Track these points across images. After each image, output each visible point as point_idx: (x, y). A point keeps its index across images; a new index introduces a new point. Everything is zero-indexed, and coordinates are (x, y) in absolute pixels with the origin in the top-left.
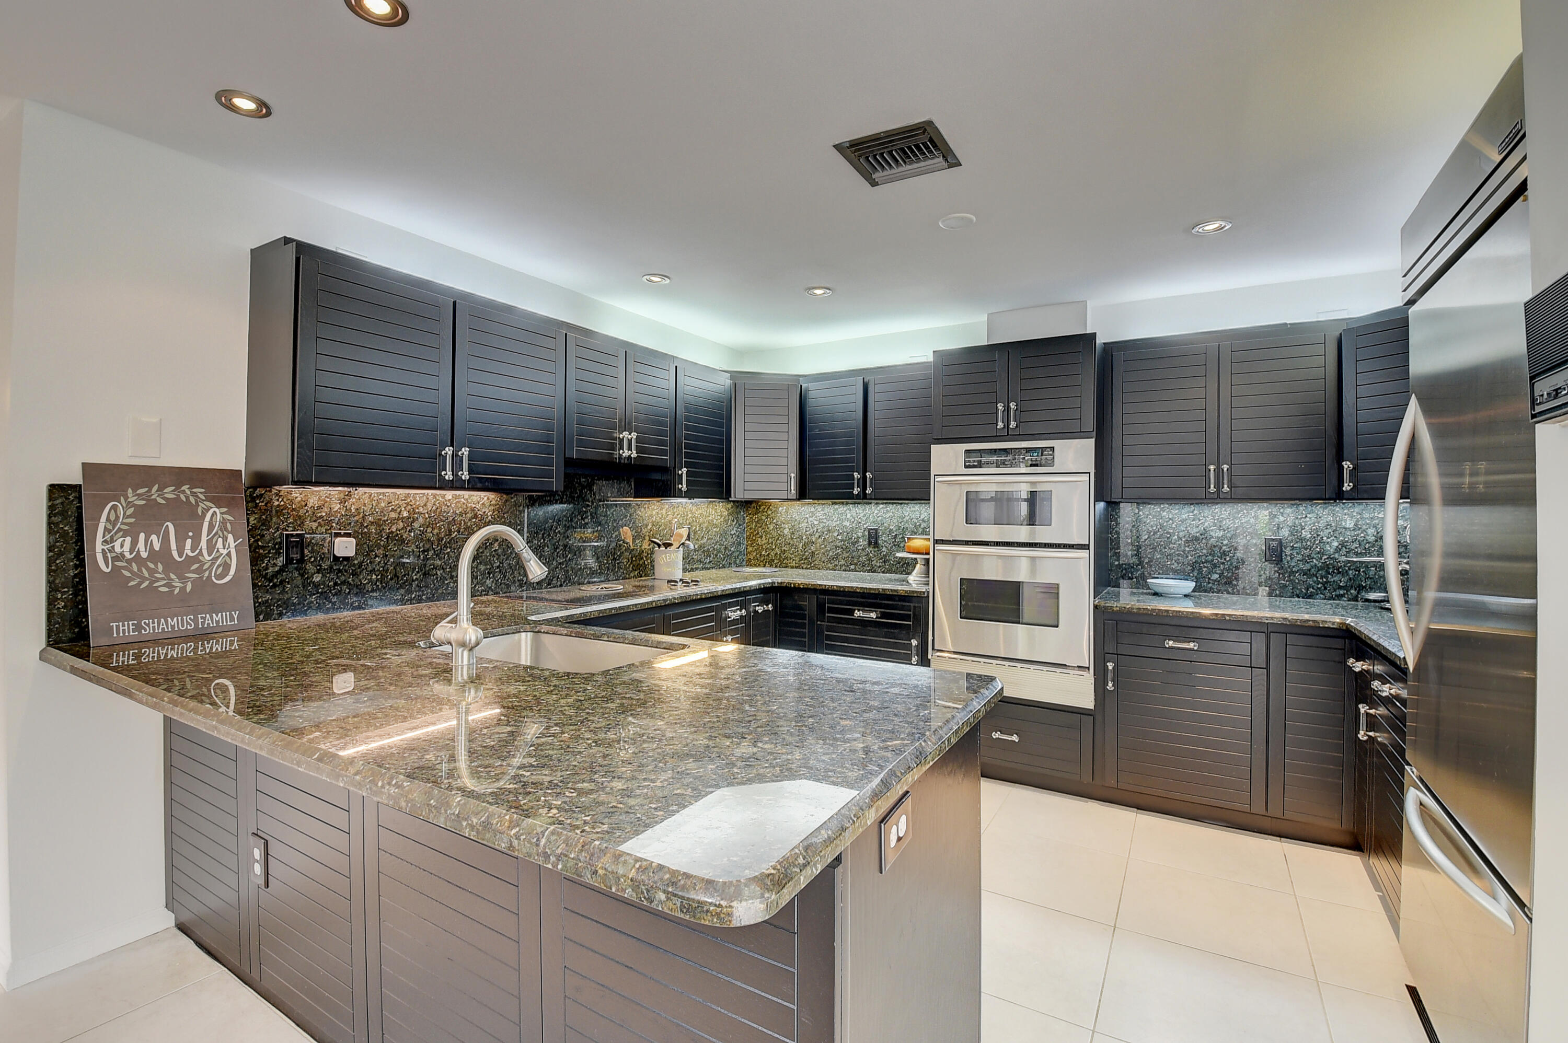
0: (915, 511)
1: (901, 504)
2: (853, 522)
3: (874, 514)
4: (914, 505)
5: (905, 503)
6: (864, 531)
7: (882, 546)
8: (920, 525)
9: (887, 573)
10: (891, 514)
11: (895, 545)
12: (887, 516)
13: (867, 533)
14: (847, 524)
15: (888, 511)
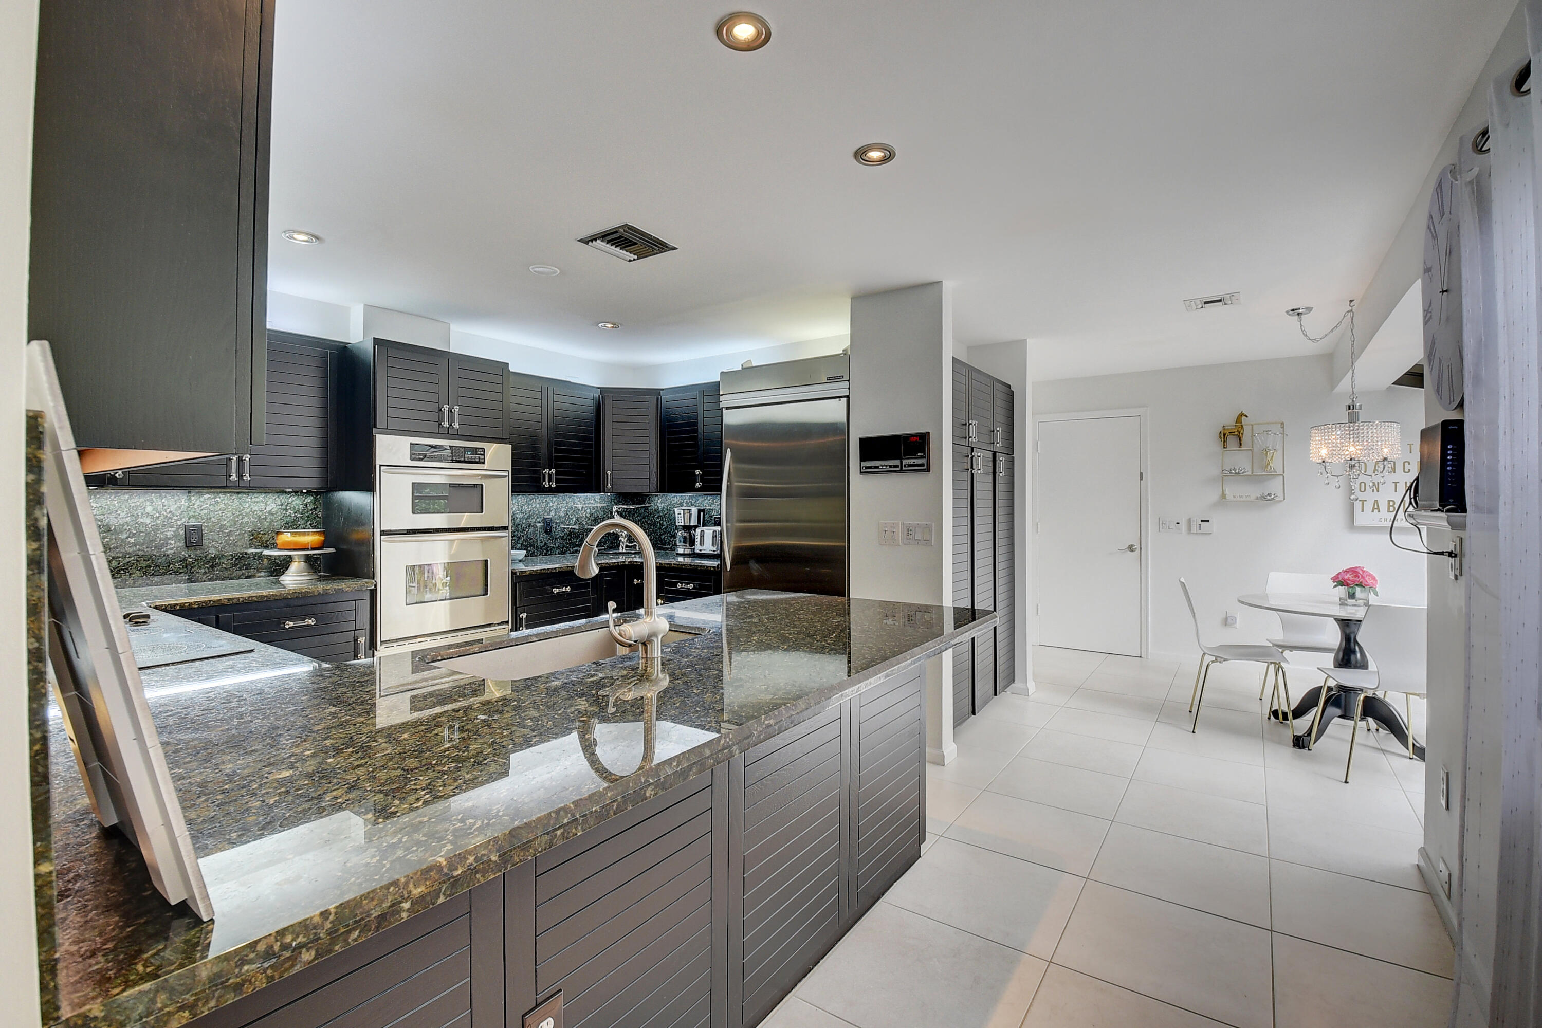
0: (258, 502)
1: (238, 493)
2: (158, 518)
3: (196, 506)
4: (258, 495)
5: (244, 493)
6: (178, 529)
7: (209, 547)
8: (266, 519)
9: (216, 580)
10: (222, 506)
11: (228, 544)
12: (217, 508)
13: (182, 532)
14: (148, 521)
15: (217, 502)
